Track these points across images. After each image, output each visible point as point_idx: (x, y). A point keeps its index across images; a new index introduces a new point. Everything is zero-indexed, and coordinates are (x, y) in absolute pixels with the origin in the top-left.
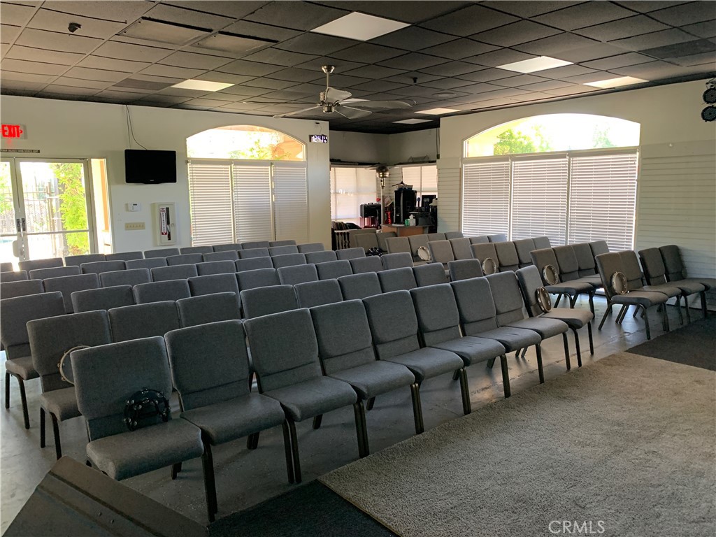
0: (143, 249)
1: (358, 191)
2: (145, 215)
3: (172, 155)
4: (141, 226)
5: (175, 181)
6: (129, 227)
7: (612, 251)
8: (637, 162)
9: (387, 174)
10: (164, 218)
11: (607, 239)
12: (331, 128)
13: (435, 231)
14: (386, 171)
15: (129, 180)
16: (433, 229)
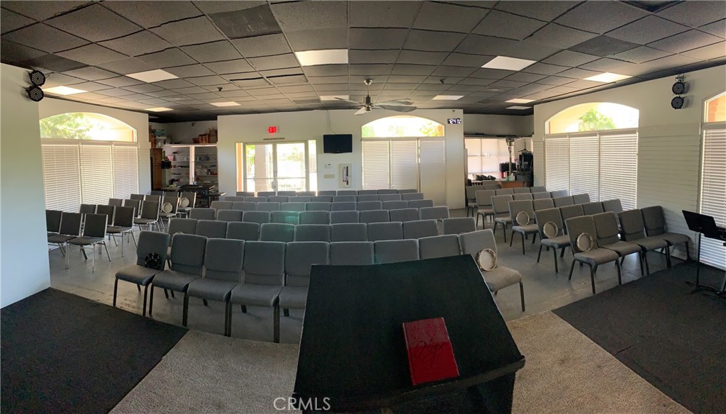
0: (337, 190)
1: (499, 154)
2: (335, 170)
3: (350, 137)
4: (333, 176)
5: (351, 151)
6: (326, 176)
7: (625, 208)
8: (637, 140)
9: (513, 143)
10: (345, 172)
11: (621, 198)
12: (464, 113)
13: (533, 186)
14: (513, 141)
15: (325, 152)
16: (531, 184)
